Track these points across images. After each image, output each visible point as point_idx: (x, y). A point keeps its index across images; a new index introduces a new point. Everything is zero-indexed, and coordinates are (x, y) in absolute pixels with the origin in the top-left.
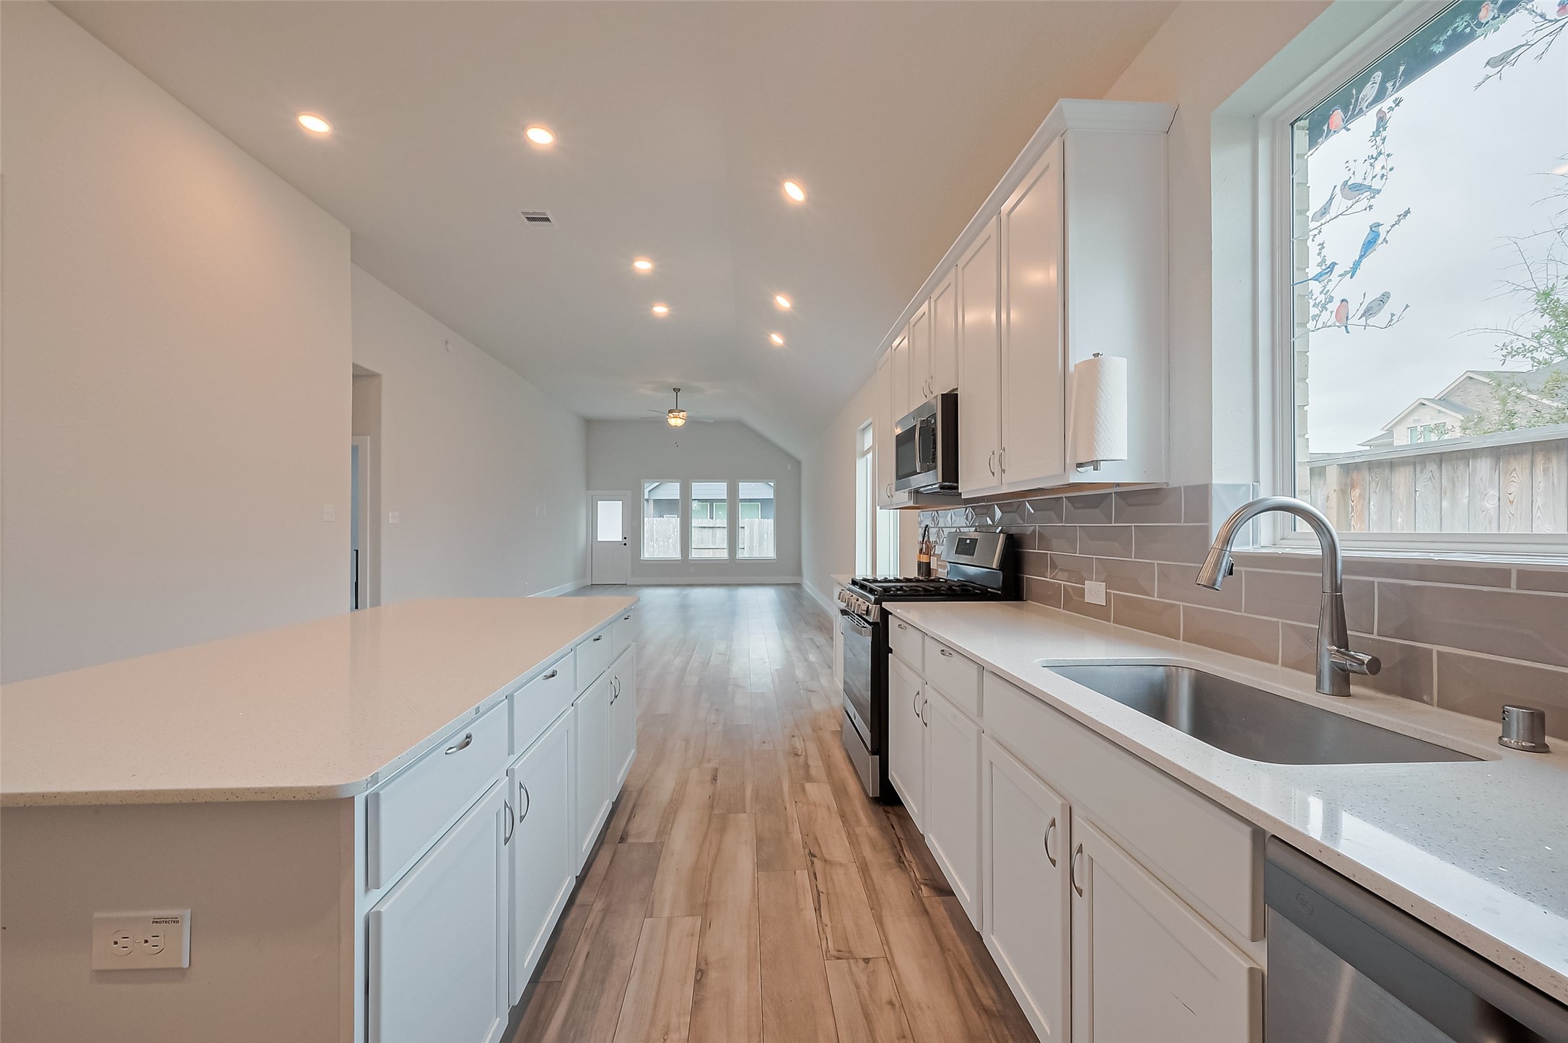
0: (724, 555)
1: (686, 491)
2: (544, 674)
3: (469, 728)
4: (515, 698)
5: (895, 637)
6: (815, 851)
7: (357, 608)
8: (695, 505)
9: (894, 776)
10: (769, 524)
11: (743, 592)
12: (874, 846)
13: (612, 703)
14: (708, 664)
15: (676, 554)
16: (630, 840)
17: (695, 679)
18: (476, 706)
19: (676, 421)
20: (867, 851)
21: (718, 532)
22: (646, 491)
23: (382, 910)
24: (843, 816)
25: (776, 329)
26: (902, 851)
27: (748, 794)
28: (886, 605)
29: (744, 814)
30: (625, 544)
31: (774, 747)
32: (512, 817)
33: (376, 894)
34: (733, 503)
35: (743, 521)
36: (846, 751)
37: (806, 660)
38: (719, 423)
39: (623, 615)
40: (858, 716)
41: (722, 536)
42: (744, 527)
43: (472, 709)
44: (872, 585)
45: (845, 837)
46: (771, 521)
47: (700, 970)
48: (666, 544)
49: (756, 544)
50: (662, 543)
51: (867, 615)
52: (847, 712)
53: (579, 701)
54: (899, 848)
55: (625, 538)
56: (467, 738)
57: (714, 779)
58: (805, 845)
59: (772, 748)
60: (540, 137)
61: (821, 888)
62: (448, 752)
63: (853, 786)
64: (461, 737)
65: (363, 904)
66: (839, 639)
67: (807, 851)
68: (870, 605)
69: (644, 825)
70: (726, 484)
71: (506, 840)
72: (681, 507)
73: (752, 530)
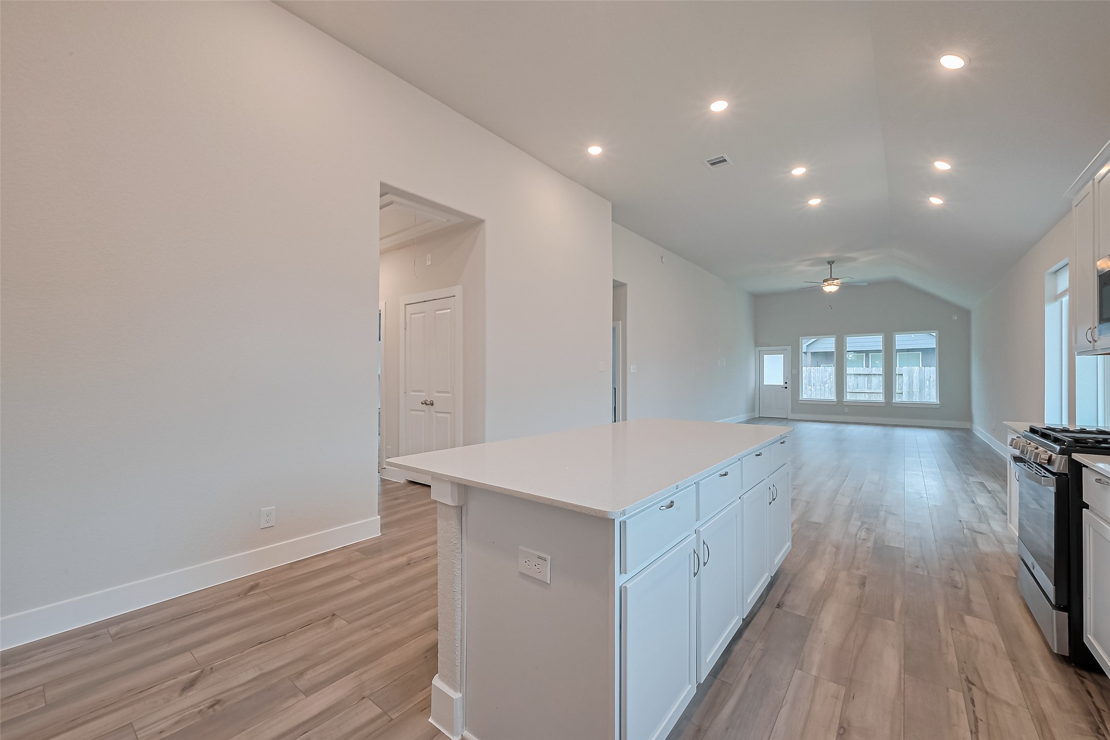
0: (881, 398)
1: (840, 345)
2: (720, 473)
3: (672, 497)
4: (700, 484)
5: (1090, 491)
6: (975, 679)
7: (615, 422)
8: (850, 356)
9: (1090, 638)
10: (932, 372)
11: (900, 432)
12: (1057, 702)
13: (770, 503)
14: (860, 490)
15: (832, 397)
16: (785, 609)
17: (847, 501)
18: (677, 484)
19: (831, 288)
20: (1047, 705)
21: (874, 379)
22: (804, 346)
23: (627, 587)
24: (1014, 660)
25: (934, 191)
26: (1103, 722)
27: (898, 605)
28: (1076, 456)
29: (891, 622)
30: (786, 388)
31: (928, 573)
32: (699, 562)
33: (625, 577)
34: (889, 354)
35: (899, 368)
36: (1023, 599)
37: (973, 502)
38: (874, 285)
39: (780, 440)
40: (1037, 567)
41: (877, 384)
42: (902, 374)
43: (674, 485)
44: (1059, 435)
45: (1015, 681)
46: (933, 369)
47: (842, 727)
48: (823, 388)
49: (916, 389)
50: (819, 387)
51: (1049, 465)
52: (1023, 560)
53: (745, 496)
54: (1097, 718)
55: (786, 383)
56: (671, 503)
57: (863, 584)
58: (961, 670)
59: (926, 573)
60: (719, 106)
61: (980, 715)
62: (661, 508)
63: (1030, 635)
64: (668, 502)
65: (619, 580)
66: (1014, 486)
67: (964, 676)
68: (1053, 455)
69: (798, 602)
70: (881, 336)
71: (695, 574)
72: (838, 359)
73: (911, 377)
